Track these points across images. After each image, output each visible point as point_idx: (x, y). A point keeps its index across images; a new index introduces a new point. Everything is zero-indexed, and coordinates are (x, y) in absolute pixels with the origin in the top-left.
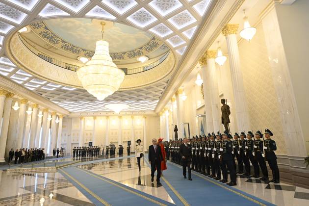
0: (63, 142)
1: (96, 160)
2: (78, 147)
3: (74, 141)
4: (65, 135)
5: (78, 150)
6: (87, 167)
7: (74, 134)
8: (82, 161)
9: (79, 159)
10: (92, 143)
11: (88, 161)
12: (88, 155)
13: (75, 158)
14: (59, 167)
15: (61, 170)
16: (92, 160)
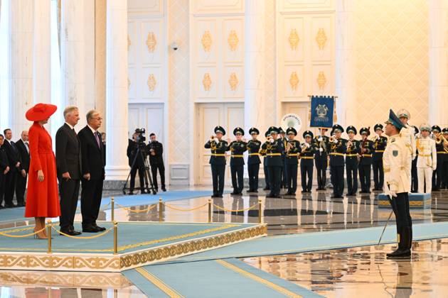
0: (145, 96)
1: (365, 223)
2: (238, 131)
3: (207, 83)
4: (152, 42)
5: (238, 148)
6: (303, 267)
7: (207, 42)
8: (273, 229)
9: (254, 214)
10: (329, 102)
11: (307, 226)
12: (306, 188)
13: (228, 200)
14: (138, 258)
15: (146, 274)
16: (338, 225)
